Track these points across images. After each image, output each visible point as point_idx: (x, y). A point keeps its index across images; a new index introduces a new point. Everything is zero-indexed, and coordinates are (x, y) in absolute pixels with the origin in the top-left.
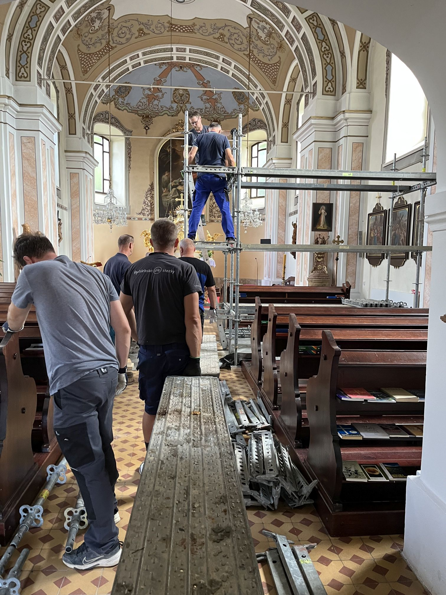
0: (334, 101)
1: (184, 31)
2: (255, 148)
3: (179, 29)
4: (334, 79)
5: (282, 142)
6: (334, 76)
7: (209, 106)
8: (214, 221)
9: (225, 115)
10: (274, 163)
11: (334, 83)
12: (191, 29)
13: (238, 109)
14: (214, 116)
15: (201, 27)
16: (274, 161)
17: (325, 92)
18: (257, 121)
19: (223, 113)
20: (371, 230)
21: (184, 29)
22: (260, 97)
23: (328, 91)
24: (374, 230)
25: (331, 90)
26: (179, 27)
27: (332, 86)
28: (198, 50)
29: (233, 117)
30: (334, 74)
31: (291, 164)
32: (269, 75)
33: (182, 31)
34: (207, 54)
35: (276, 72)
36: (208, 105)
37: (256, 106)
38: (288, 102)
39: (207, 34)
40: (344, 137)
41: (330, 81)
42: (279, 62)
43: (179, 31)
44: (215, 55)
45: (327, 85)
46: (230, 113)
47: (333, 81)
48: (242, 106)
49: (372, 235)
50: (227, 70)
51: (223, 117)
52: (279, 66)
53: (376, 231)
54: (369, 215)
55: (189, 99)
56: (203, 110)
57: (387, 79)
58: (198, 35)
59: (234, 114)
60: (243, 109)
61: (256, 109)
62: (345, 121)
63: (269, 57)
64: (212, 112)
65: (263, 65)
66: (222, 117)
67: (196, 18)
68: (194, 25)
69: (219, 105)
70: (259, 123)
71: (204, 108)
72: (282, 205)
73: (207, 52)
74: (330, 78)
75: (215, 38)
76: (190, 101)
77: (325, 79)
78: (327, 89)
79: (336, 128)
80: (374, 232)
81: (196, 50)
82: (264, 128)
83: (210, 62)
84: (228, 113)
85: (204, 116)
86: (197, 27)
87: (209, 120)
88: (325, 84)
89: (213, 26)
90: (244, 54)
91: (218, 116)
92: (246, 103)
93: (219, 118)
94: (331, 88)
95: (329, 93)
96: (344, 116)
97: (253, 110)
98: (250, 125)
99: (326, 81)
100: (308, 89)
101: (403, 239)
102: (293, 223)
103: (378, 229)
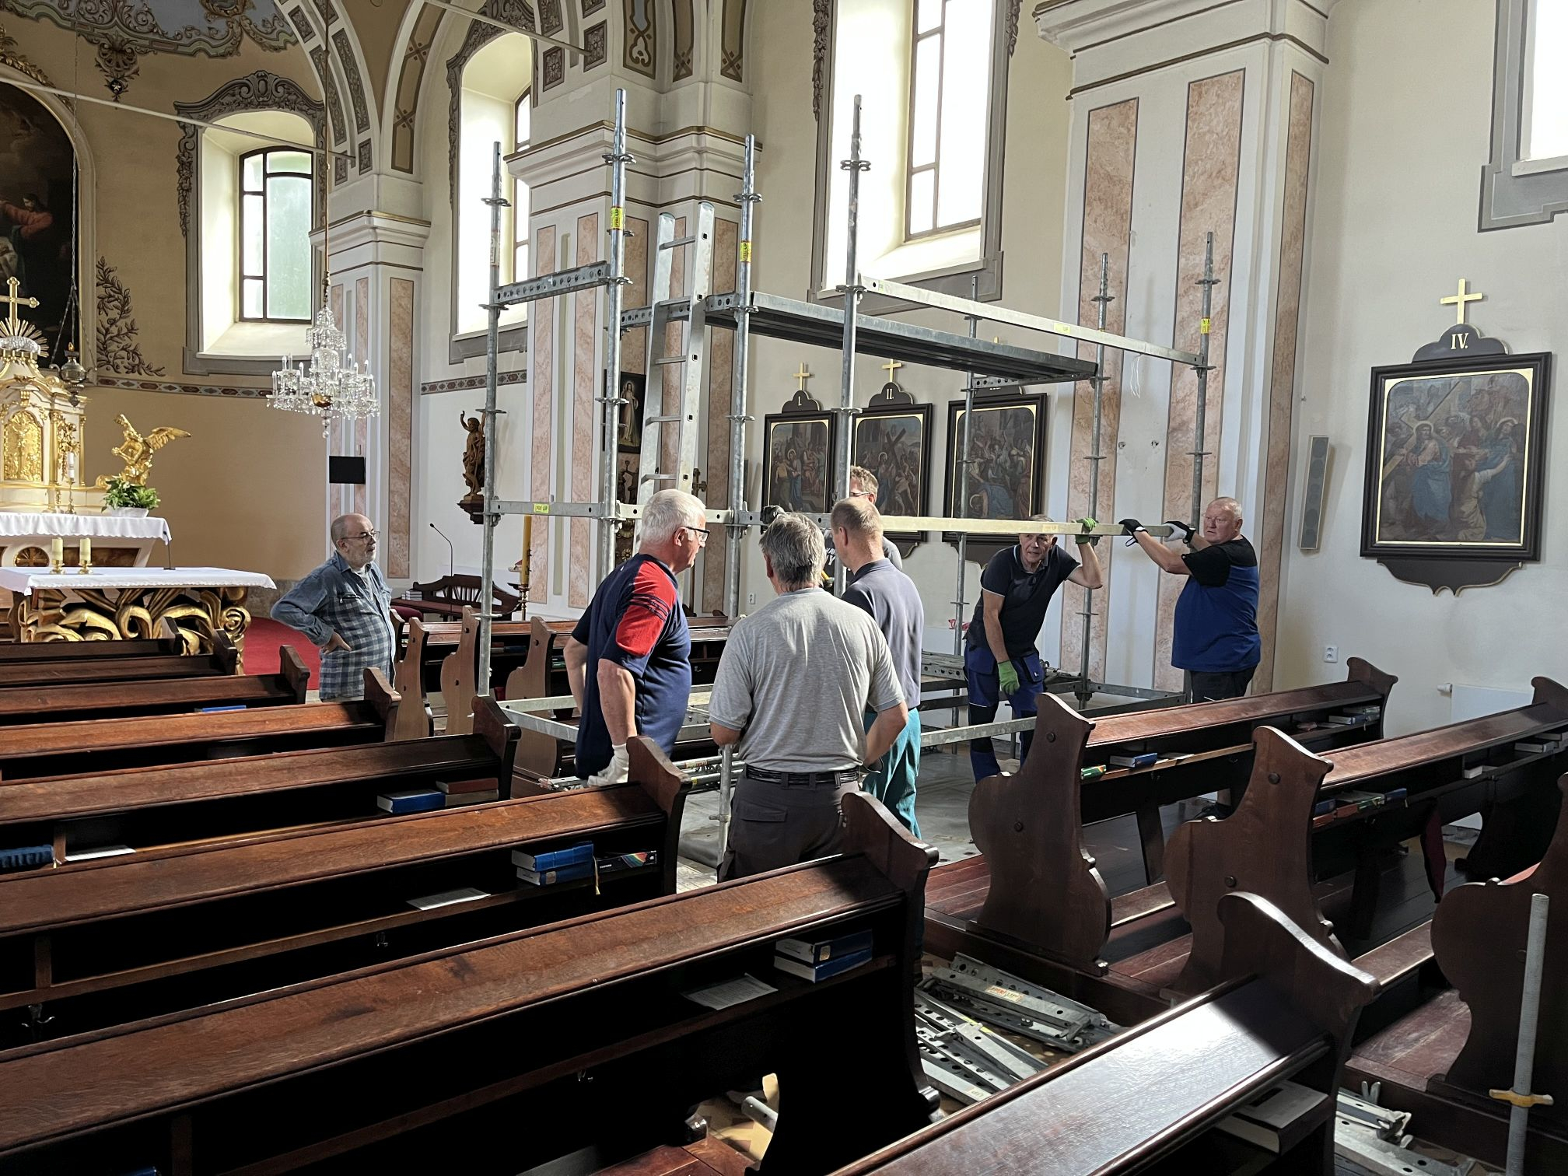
0: (653, 93)
2: (252, 164)
4: (650, 32)
5: (393, 167)
6: (651, 21)
8: (113, 383)
9: (150, 36)
10: (375, 228)
11: (650, 42)
13: (205, 31)
14: (111, 32)
16: (376, 222)
17: (630, 61)
18: (272, 84)
19: (145, 29)
20: (776, 458)
22: (312, 13)
23: (636, 61)
24: (791, 462)
25: (643, 60)
27: (646, 49)
29: (180, 49)
30: (651, 18)
31: (425, 237)
37: (274, 35)
38: (418, 52)
40: (694, 197)
41: (641, 34)
45: (635, 44)
46: (170, 35)
47: (649, 37)
48: (220, 24)
49: (784, 474)
51: (147, 43)
53: (797, 463)
54: (769, 419)
57: (818, 71)
59: (185, 41)
60: (223, 32)
61: (274, 43)
62: (696, 155)
64: (106, 20)
66: (141, 42)
70: (280, 89)
72: (401, 359)
74: (641, 23)
77: (630, 26)
78: (635, 55)
79: (657, 169)
80: (791, 466)
82: (301, 110)
84: (163, 35)
85: (74, 23)
87: (91, 42)
88: (631, 37)
91: (126, 36)
92: (237, 17)
93: (129, 42)
94: (644, 52)
95: (639, 66)
96: (698, 142)
97: (261, 44)
98: (245, 89)
99: (632, 31)
100: (563, 36)
101: (906, 491)
102: (463, 416)
103: (805, 458)
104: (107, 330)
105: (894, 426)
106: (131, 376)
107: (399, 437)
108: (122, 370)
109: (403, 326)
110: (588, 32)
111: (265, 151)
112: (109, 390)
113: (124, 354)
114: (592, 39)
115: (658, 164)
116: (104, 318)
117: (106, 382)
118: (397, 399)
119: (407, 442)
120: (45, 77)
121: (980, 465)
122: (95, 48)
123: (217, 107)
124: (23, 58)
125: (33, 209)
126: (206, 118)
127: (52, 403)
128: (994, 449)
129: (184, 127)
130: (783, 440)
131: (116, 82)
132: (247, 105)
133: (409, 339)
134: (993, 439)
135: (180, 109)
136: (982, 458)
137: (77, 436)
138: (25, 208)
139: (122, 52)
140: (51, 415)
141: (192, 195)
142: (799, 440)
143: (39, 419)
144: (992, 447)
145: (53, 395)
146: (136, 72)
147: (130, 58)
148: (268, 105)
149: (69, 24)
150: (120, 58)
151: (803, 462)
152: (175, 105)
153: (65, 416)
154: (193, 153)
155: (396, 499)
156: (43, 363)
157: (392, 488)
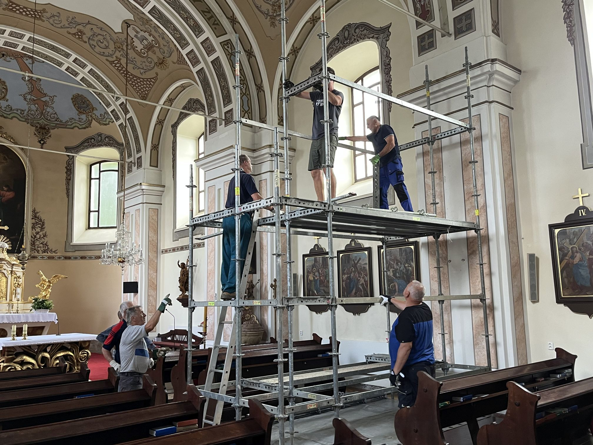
0: (251, 133)
1: (27, 15)
2: (95, 168)
3: (21, 10)
4: (250, 111)
6: (250, 107)
7: (35, 109)
9: (56, 122)
10: (143, 190)
11: (250, 115)
12: (38, 15)
13: (78, 119)
14: (40, 122)
15: (53, 16)
16: (143, 187)
18: (103, 137)
19: (54, 120)
20: (308, 272)
21: (28, 13)
22: (119, 111)
24: (314, 273)
26: (21, 8)
28: (42, 41)
29: (68, 126)
31: (163, 191)
32: (137, 89)
33: (24, 13)
34: (53, 48)
35: (148, 88)
36: (33, 107)
37: (105, 120)
38: (160, 122)
39: (59, 26)
40: (270, 171)
41: (246, 112)
42: (156, 78)
43: (21, 13)
44: (65, 51)
46: (64, 122)
47: (250, 113)
48: (84, 117)
49: (312, 279)
50: (75, 71)
51: (54, 125)
52: (153, 82)
53: (317, 274)
54: (304, 256)
55: (5, 96)
56: (26, 112)
58: (46, 24)
59: (70, 123)
60: (85, 120)
61: (104, 122)
62: (270, 155)
63: (142, 71)
64: (39, 117)
65: (131, 77)
66: (52, 125)
67: (49, 4)
68: (44, 11)
69: (49, 109)
70: (107, 139)
71: (27, 110)
72: (153, 240)
73: (53, 46)
74: (247, 109)
75: (70, 33)
76: (7, 97)
79: (255, 161)
80: (314, 275)
81: (39, 40)
82: (115, 147)
83: (53, 58)
84: (61, 121)
85: (26, 119)
86: (48, 15)
87: (33, 126)
89: (70, 19)
90: (107, 60)
91: (46, 123)
92: (90, 114)
93: (47, 125)
96: (270, 150)
97: (99, 123)
98: (93, 140)
99: (243, 111)
100: (216, 115)
101: (363, 283)
102: (178, 262)
103: (320, 271)
104: (35, 237)
105: (356, 257)
106: (44, 254)
107: (152, 272)
108: (40, 252)
109: (154, 227)
110: (226, 113)
111: (100, 163)
112: (35, 261)
113: (42, 245)
114: (228, 115)
115: (255, 159)
116: (34, 231)
117: (34, 257)
118: (151, 257)
119: (155, 274)
120: (14, 140)
121: (393, 271)
122: (34, 128)
123: (82, 147)
124: (6, 133)
125: (7, 191)
126: (77, 152)
127: (12, 268)
128: (398, 265)
129: (68, 156)
130: (311, 264)
131: (42, 140)
132: (94, 146)
133: (156, 232)
134: (397, 260)
135: (67, 149)
136: (394, 268)
137: (21, 281)
138: (5, 190)
139: (45, 129)
140: (11, 273)
141: (71, 181)
142: (316, 264)
143: (6, 275)
144: (397, 264)
145: (13, 265)
146: (50, 136)
147: (48, 131)
148: (102, 146)
149: (24, 120)
150: (44, 131)
151: (319, 273)
152: (65, 148)
153: (17, 273)
154: (72, 165)
155: (151, 298)
156: (9, 252)
157: (149, 294)
